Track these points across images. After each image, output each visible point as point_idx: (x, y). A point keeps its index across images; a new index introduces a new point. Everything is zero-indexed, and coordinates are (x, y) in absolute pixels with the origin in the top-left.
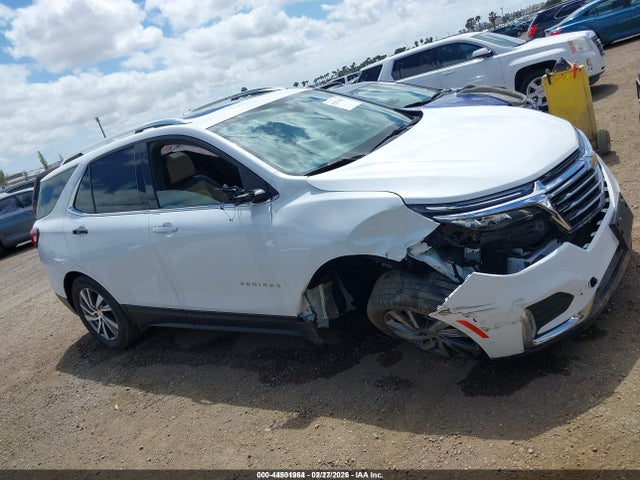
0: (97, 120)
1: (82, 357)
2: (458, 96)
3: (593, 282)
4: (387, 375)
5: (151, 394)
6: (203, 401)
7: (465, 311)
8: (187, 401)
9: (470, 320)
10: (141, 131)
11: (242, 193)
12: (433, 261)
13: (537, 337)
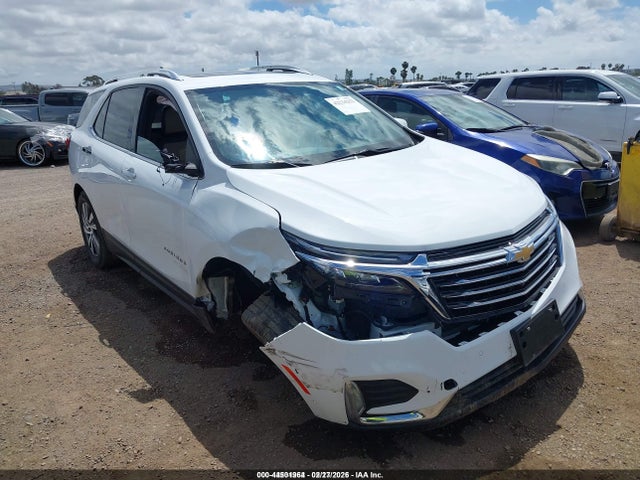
0: (257, 54)
1: (71, 262)
2: (533, 135)
3: (450, 384)
4: (247, 388)
5: (80, 316)
6: (105, 340)
7: (291, 359)
8: (96, 333)
9: (293, 369)
10: (152, 75)
11: (174, 163)
12: (291, 295)
13: (365, 415)
